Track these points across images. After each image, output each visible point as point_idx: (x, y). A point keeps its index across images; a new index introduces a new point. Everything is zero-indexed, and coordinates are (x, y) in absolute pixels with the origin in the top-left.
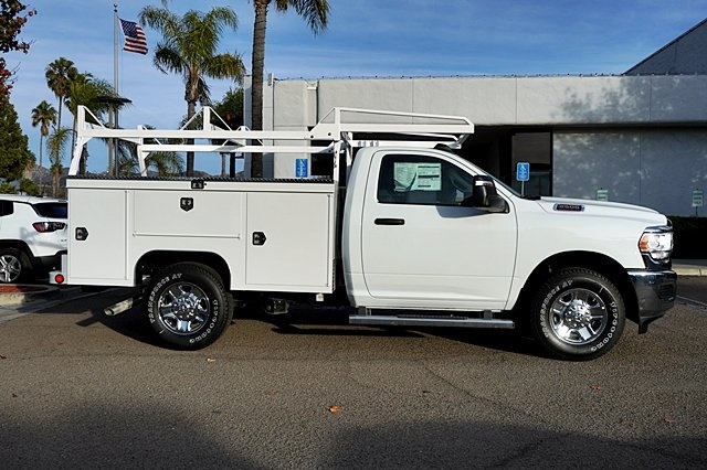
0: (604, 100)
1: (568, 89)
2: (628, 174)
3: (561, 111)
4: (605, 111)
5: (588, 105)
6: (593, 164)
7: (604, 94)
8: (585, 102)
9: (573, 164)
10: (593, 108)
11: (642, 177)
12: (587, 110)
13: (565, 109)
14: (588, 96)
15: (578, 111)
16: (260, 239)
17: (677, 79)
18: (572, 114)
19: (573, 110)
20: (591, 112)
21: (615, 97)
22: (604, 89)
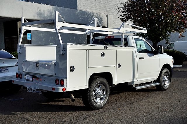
0: (48, 13)
1: (38, 8)
2: (53, 38)
3: (36, 15)
4: (49, 17)
5: (44, 14)
6: (43, 34)
7: (48, 11)
8: (43, 13)
9: (37, 34)
10: (46, 15)
11: (56, 39)
12: (44, 16)
13: (38, 15)
14: (44, 11)
15: (41, 16)
16: (119, 66)
17: (66, 9)
18: (40, 17)
19: (40, 15)
20: (45, 17)
21: (51, 12)
22: (48, 9)
